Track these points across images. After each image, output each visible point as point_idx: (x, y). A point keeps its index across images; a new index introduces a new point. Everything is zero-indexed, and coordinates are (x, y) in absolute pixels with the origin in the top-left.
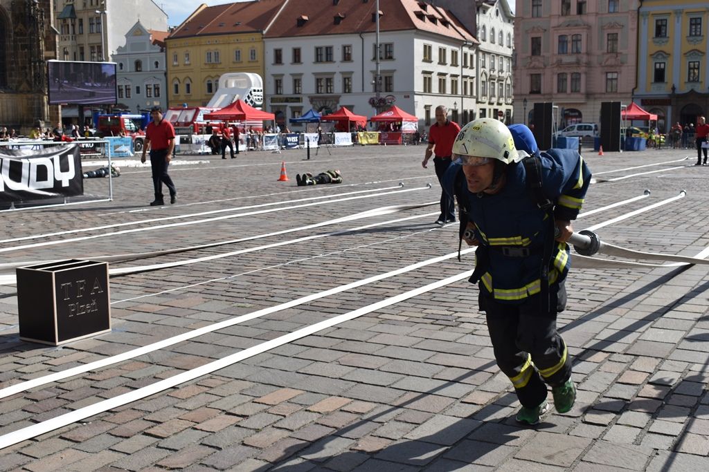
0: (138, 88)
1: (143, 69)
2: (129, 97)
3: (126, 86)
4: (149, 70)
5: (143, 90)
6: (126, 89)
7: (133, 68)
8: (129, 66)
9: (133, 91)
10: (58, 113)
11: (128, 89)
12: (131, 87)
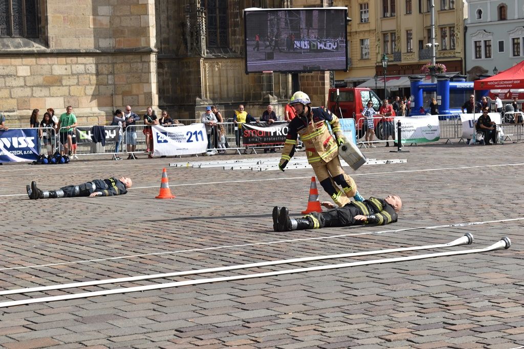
0: (501, 44)
1: (509, 16)
2: (490, 57)
3: (485, 42)
4: (516, 17)
5: (508, 46)
6: (486, 46)
7: (496, 15)
8: (491, 14)
9: (495, 47)
10: (324, 84)
11: (487, 45)
12: (492, 43)
